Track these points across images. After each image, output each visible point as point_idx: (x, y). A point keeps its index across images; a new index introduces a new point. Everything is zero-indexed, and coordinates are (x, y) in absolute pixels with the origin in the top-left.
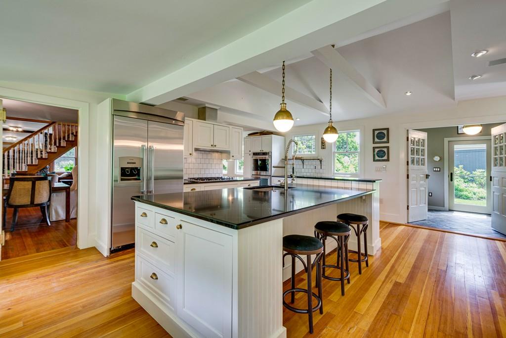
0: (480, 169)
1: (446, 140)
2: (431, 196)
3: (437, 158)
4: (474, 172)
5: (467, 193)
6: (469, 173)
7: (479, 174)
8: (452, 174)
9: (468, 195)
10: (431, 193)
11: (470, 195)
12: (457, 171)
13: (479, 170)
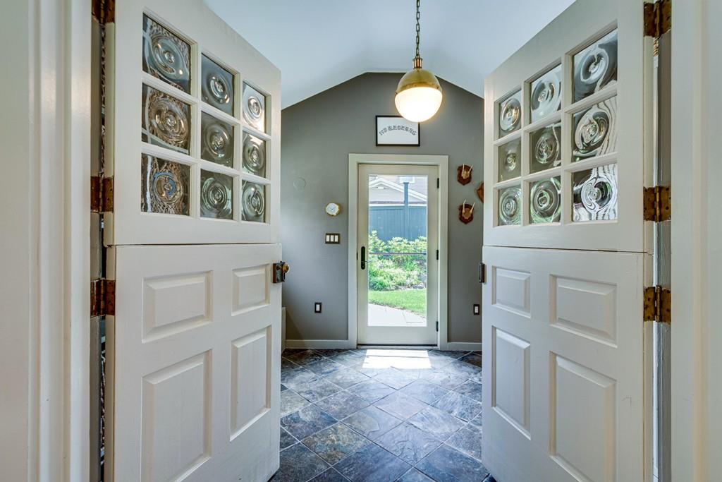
0: (397, 236)
1: (354, 159)
2: (320, 312)
3: (333, 209)
4: (390, 242)
5: (382, 278)
6: (383, 243)
7: (395, 244)
8: (363, 249)
9: (384, 281)
10: (320, 304)
11: (386, 282)
12: (372, 241)
13: (396, 238)
